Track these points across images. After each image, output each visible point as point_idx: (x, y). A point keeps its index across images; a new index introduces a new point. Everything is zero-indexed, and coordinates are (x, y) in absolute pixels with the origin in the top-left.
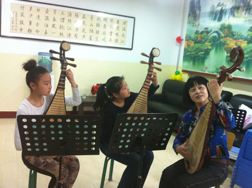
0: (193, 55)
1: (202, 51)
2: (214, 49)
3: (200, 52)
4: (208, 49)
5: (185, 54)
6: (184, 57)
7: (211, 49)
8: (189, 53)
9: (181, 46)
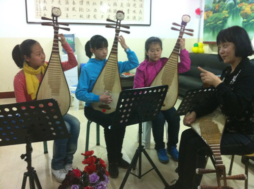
0: (213, 25)
1: (220, 20)
2: (231, 17)
3: (218, 21)
4: (225, 17)
5: (205, 25)
6: (204, 28)
7: (228, 17)
8: (209, 24)
9: (201, 17)
